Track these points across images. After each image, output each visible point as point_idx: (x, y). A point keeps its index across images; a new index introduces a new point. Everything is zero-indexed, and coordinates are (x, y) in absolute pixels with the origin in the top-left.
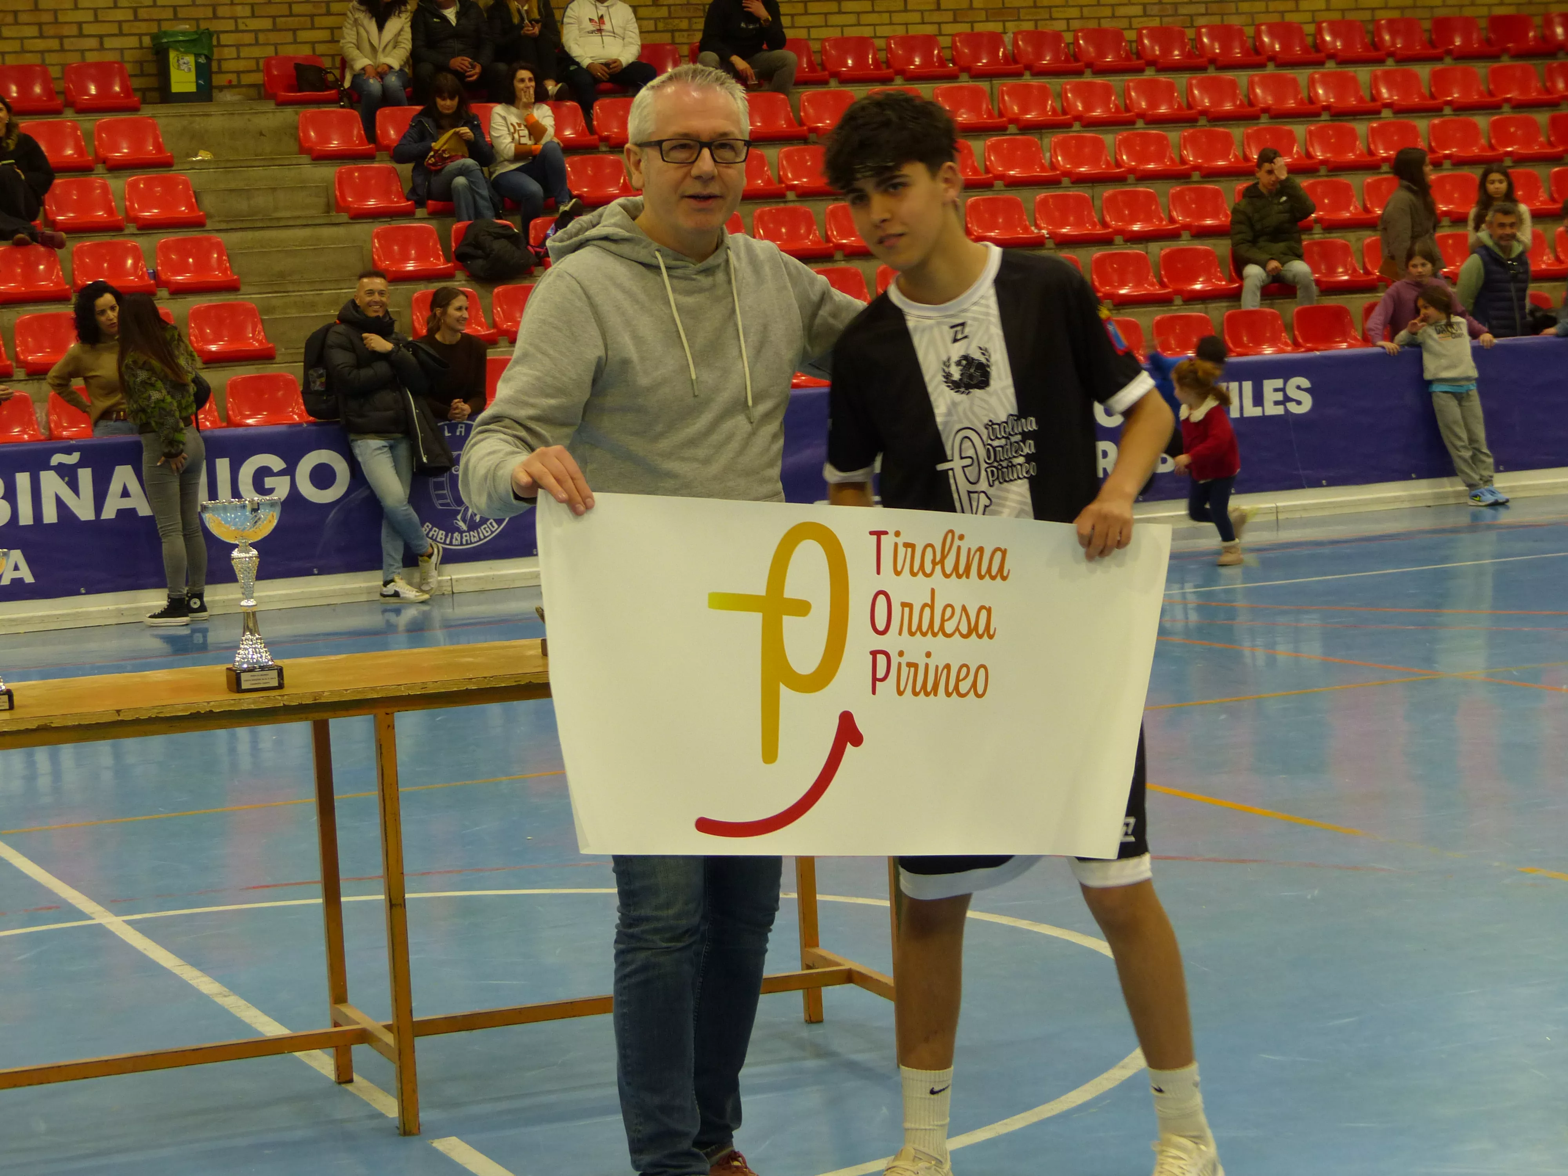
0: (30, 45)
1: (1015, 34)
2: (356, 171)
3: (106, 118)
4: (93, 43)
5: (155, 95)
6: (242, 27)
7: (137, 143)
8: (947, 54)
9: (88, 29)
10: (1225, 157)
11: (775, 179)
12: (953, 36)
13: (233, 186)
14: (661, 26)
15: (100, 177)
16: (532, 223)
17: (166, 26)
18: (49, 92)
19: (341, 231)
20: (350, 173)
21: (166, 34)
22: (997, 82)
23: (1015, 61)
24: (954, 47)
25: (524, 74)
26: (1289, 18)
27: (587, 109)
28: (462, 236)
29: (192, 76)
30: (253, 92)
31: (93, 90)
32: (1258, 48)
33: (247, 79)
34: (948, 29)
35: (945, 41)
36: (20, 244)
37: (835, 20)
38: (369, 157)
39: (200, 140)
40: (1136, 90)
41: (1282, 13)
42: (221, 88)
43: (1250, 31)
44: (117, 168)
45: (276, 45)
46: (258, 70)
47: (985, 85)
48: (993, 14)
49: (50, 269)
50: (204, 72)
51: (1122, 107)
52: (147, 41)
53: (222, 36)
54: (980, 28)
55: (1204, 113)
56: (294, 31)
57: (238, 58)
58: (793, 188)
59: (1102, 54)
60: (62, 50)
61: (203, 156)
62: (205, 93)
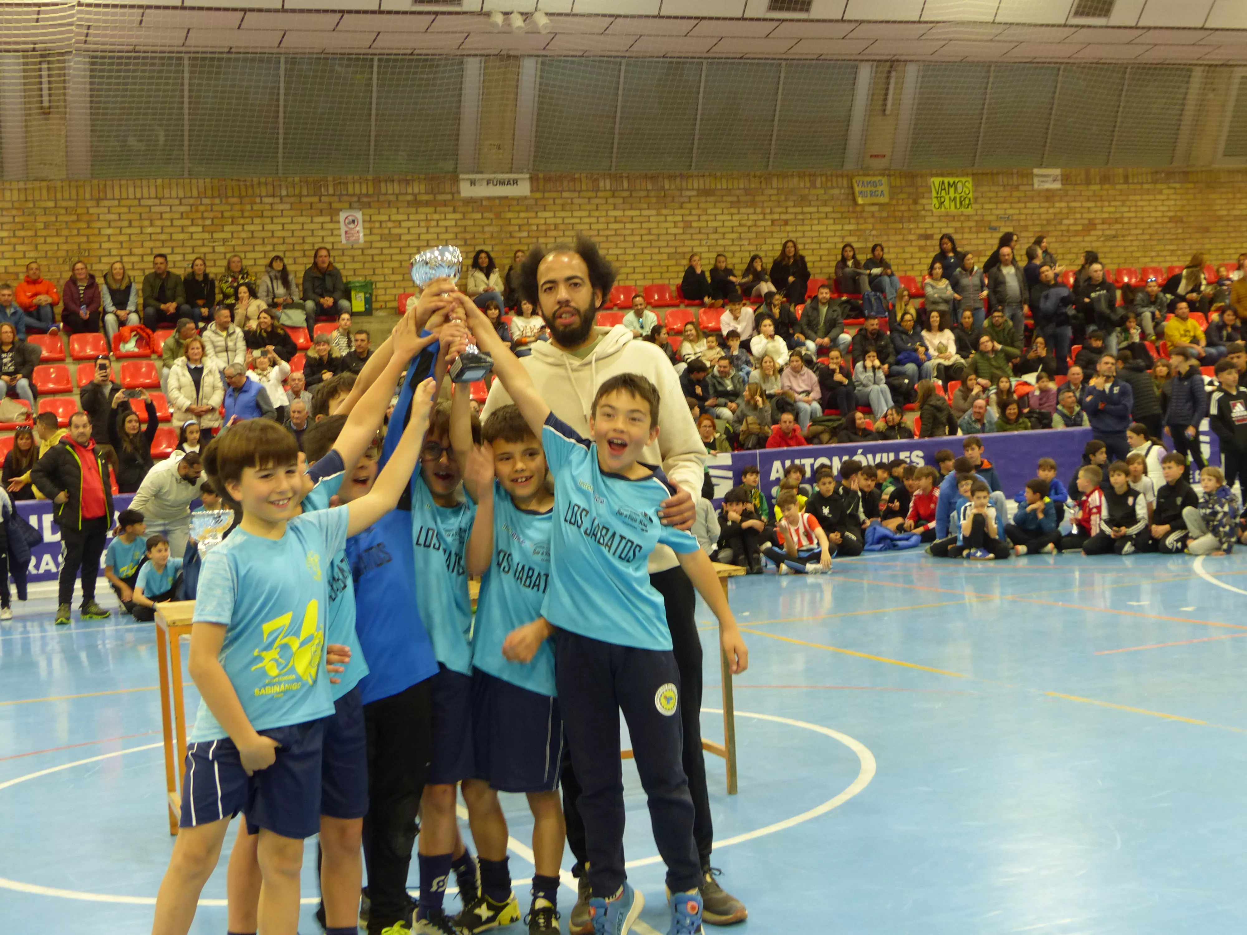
6: (386, 279)
26: (909, 273)
29: (363, 303)
30: (393, 311)
33: (389, 305)
42: (377, 309)
45: (404, 288)
46: (395, 300)
50: (368, 301)
53: (378, 284)
57: (386, 294)
62: (369, 311)
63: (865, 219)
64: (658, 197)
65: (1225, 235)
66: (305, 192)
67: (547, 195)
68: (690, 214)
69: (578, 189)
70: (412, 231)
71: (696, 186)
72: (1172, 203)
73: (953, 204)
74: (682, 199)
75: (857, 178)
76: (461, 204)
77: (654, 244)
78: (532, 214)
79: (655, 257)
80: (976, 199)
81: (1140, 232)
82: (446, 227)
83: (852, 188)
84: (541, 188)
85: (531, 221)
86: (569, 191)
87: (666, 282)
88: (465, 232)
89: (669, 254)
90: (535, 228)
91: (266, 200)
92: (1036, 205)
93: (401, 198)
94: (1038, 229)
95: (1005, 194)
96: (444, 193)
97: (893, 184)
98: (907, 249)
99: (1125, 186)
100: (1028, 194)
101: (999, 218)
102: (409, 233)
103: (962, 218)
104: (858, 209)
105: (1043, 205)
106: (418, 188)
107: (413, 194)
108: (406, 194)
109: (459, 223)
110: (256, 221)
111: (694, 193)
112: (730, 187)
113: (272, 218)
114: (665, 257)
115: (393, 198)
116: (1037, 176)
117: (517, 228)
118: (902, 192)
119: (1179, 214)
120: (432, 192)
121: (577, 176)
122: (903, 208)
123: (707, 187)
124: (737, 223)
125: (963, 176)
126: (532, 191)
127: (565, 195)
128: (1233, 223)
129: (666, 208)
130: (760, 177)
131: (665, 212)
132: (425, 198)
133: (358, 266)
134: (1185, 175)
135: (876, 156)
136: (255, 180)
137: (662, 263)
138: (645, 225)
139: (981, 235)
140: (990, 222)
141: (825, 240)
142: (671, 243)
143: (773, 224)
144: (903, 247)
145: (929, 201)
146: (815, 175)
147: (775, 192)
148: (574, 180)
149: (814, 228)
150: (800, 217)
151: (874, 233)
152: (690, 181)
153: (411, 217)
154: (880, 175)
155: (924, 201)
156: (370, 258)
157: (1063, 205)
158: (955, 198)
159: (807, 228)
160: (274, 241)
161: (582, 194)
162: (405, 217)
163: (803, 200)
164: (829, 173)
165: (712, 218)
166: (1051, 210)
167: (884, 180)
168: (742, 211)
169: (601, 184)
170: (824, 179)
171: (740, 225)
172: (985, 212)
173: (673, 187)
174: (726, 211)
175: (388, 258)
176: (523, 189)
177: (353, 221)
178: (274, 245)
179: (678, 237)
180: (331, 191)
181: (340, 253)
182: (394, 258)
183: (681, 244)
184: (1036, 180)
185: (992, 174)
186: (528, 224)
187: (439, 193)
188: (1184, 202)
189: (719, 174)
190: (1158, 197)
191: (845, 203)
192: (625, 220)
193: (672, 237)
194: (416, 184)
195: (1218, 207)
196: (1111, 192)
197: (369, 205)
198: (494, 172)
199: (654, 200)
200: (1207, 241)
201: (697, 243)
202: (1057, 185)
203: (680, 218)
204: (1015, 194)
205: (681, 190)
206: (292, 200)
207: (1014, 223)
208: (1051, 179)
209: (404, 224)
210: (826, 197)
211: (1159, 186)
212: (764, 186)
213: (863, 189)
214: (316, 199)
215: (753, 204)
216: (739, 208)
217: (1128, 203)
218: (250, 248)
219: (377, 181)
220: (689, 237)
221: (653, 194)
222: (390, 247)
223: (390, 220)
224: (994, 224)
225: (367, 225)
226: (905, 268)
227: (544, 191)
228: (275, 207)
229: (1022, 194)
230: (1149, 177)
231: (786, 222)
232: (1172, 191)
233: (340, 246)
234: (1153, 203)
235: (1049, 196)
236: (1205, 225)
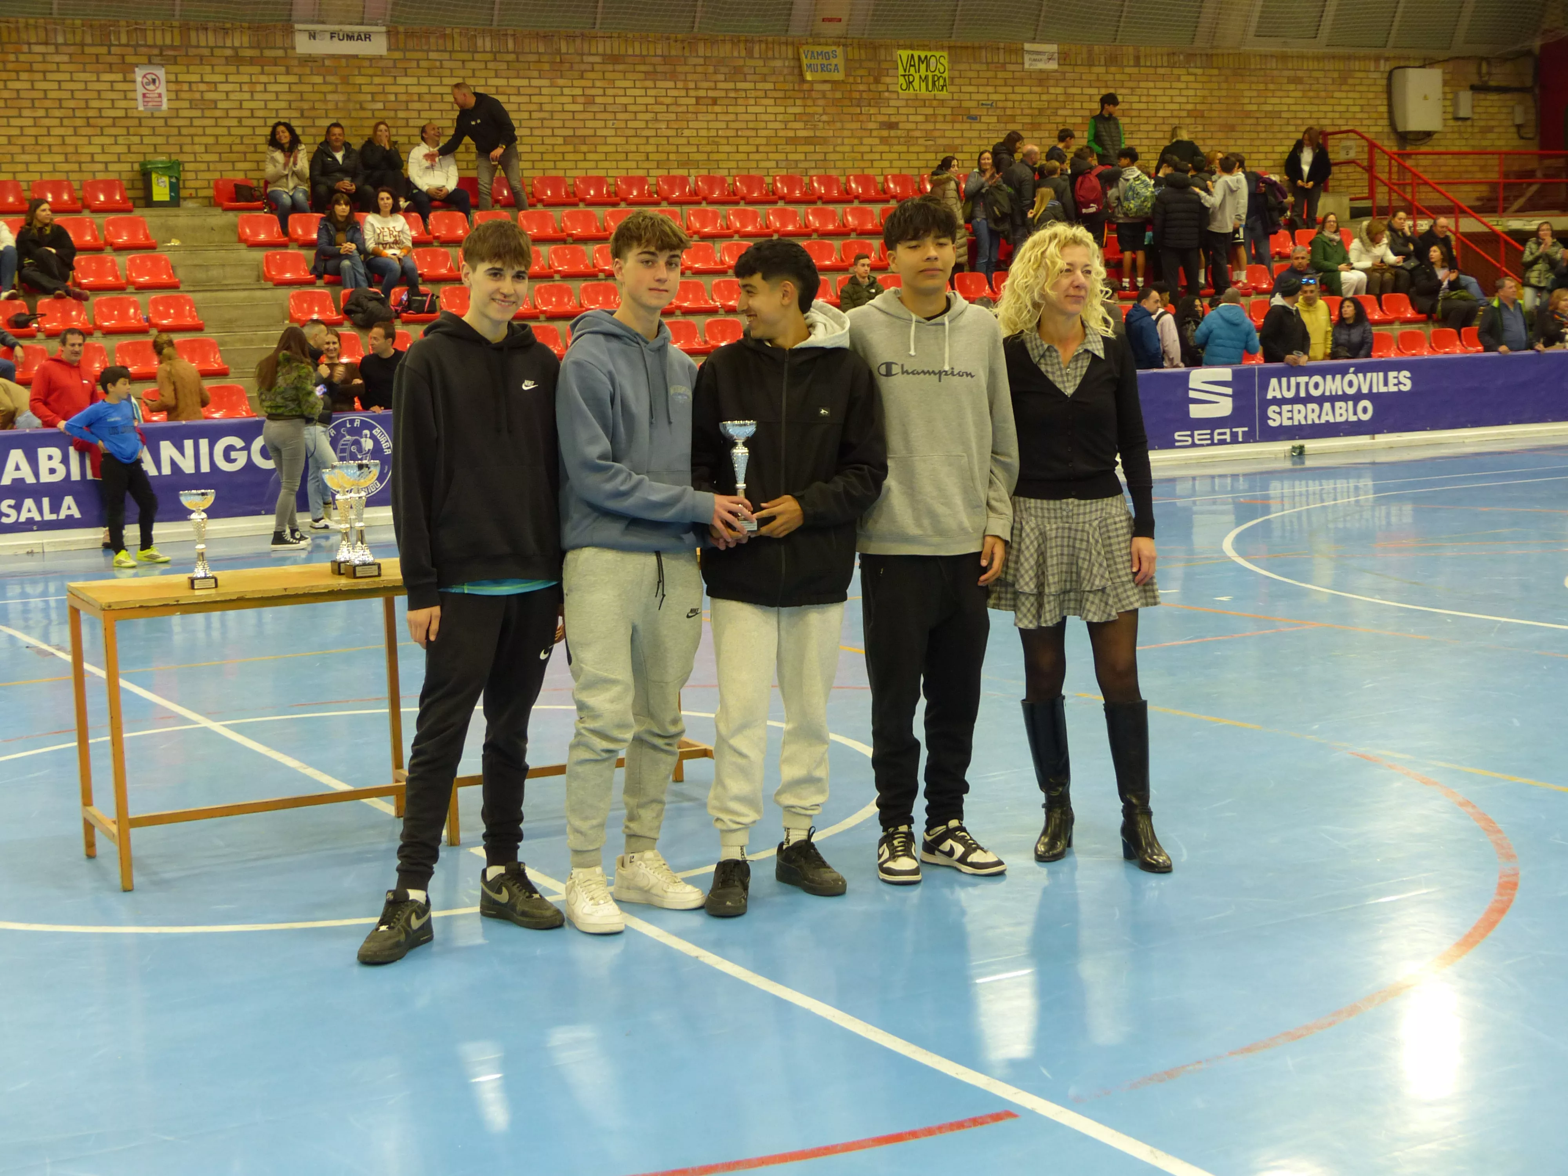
0: (60, 167)
1: (696, 177)
2: (278, 254)
3: (112, 216)
4: (101, 167)
5: (142, 202)
6: (199, 159)
7: (133, 234)
8: (654, 189)
9: (97, 158)
10: (830, 259)
11: (547, 266)
12: (657, 177)
13: (196, 262)
14: (470, 166)
15: (109, 254)
16: (393, 291)
17: (149, 158)
18: (73, 199)
19: (267, 294)
20: (274, 255)
21: (150, 162)
22: (685, 208)
23: (696, 194)
24: (658, 184)
25: (384, 195)
26: (867, 172)
27: (425, 218)
28: (348, 299)
29: (167, 190)
30: (206, 202)
31: (102, 198)
32: (848, 191)
33: (202, 193)
34: (653, 173)
35: (652, 181)
36: (59, 297)
37: (581, 165)
38: (285, 245)
39: (172, 232)
40: (773, 214)
41: (863, 168)
42: (185, 199)
43: (843, 180)
44: (119, 249)
45: (221, 171)
46: (209, 187)
47: (677, 209)
48: (681, 165)
49: (79, 315)
50: (175, 188)
52: (136, 167)
53: (186, 165)
54: (674, 172)
55: (816, 231)
56: (233, 162)
57: (197, 179)
58: (558, 272)
59: (750, 191)
60: (81, 171)
61: (175, 242)
62: (175, 202)
63: (814, 100)
64: (553, 63)
65: (1254, 135)
66: (88, 40)
67: (409, 55)
68: (593, 87)
69: (449, 48)
70: (232, 96)
71: (601, 50)
72: (1192, 92)
73: (923, 85)
74: (583, 67)
75: (805, 48)
76: (296, 62)
77: (546, 123)
78: (389, 80)
79: (547, 141)
80: (952, 79)
81: (1152, 128)
82: (277, 93)
83: (799, 59)
84: (401, 45)
85: (389, 89)
86: (437, 51)
87: (561, 173)
88: (302, 100)
89: (564, 137)
90: (392, 98)
91: (37, 49)
92: (1026, 89)
93: (217, 52)
94: (1028, 120)
95: (990, 74)
96: (274, 48)
97: (850, 57)
98: (865, 141)
99: (1136, 70)
100: (1017, 75)
101: (981, 105)
102: (227, 99)
103: (935, 103)
104: (806, 87)
105: (1034, 89)
106: (239, 40)
107: (233, 48)
108: (224, 47)
109: (294, 88)
110: (24, 76)
111: (598, 59)
112: (644, 53)
113: (44, 72)
114: (560, 140)
115: (206, 52)
116: (1029, 52)
117: (369, 97)
118: (861, 67)
119: (1199, 107)
120: (258, 47)
121: (448, 31)
122: (861, 87)
123: (616, 52)
124: (652, 100)
125: (937, 49)
126: (389, 50)
127: (432, 55)
128: (1263, 121)
129: (562, 77)
130: (683, 41)
131: (561, 82)
132: (248, 53)
133: (160, 140)
134: (1209, 59)
135: (830, 20)
136: (22, 21)
137: (557, 149)
138: (535, 99)
139: (957, 126)
140: (969, 109)
141: (763, 125)
142: (567, 124)
143: (697, 104)
144: (861, 138)
145: (894, 80)
146: (752, 41)
147: (701, 61)
148: (444, 36)
149: (750, 109)
150: (732, 94)
151: (824, 118)
152: (594, 43)
153: (231, 78)
154: (834, 44)
155: (888, 80)
156: (175, 131)
157: (1060, 90)
158: (926, 77)
159: (742, 109)
160: (48, 104)
161: (455, 56)
162: (222, 78)
163: (737, 73)
164: (770, 39)
165: (621, 92)
166: (1044, 97)
167: (839, 51)
168: (660, 84)
169: (480, 42)
170: (763, 46)
171: (656, 103)
172: (963, 96)
173: (571, 50)
174: (638, 84)
175: (200, 131)
176: (378, 46)
177: (154, 81)
178: (47, 109)
179: (577, 116)
180: (124, 40)
181: (136, 122)
182: (208, 131)
183: (581, 124)
184: (1027, 57)
185: (973, 48)
186: (384, 93)
187: (266, 48)
188: (1206, 93)
189: (630, 35)
190: (1175, 85)
191: (790, 78)
192: (508, 90)
193: (569, 116)
194: (237, 34)
195: (1246, 101)
196: (1118, 77)
197: (174, 61)
198: (341, 23)
199: (547, 67)
200: (1232, 142)
201: (601, 124)
202: (1053, 66)
203: (579, 91)
204: (1000, 75)
205: (582, 54)
206: (71, 49)
207: (999, 112)
208: (1045, 57)
209: (221, 87)
210: (765, 70)
211: (1176, 71)
212: (687, 54)
213: (813, 62)
214: (103, 50)
215: (673, 76)
216: (655, 80)
217: (1138, 91)
218: (15, 112)
219: (185, 29)
220: (590, 115)
221: (545, 58)
222: (203, 117)
223: (202, 82)
224: (973, 112)
225: (173, 87)
226: (862, 164)
227: (405, 50)
228: (49, 58)
229: (1010, 75)
230: (1165, 58)
231: (715, 101)
232: (1192, 78)
233: (136, 114)
234: (1168, 92)
235: (1042, 79)
236: (1231, 121)
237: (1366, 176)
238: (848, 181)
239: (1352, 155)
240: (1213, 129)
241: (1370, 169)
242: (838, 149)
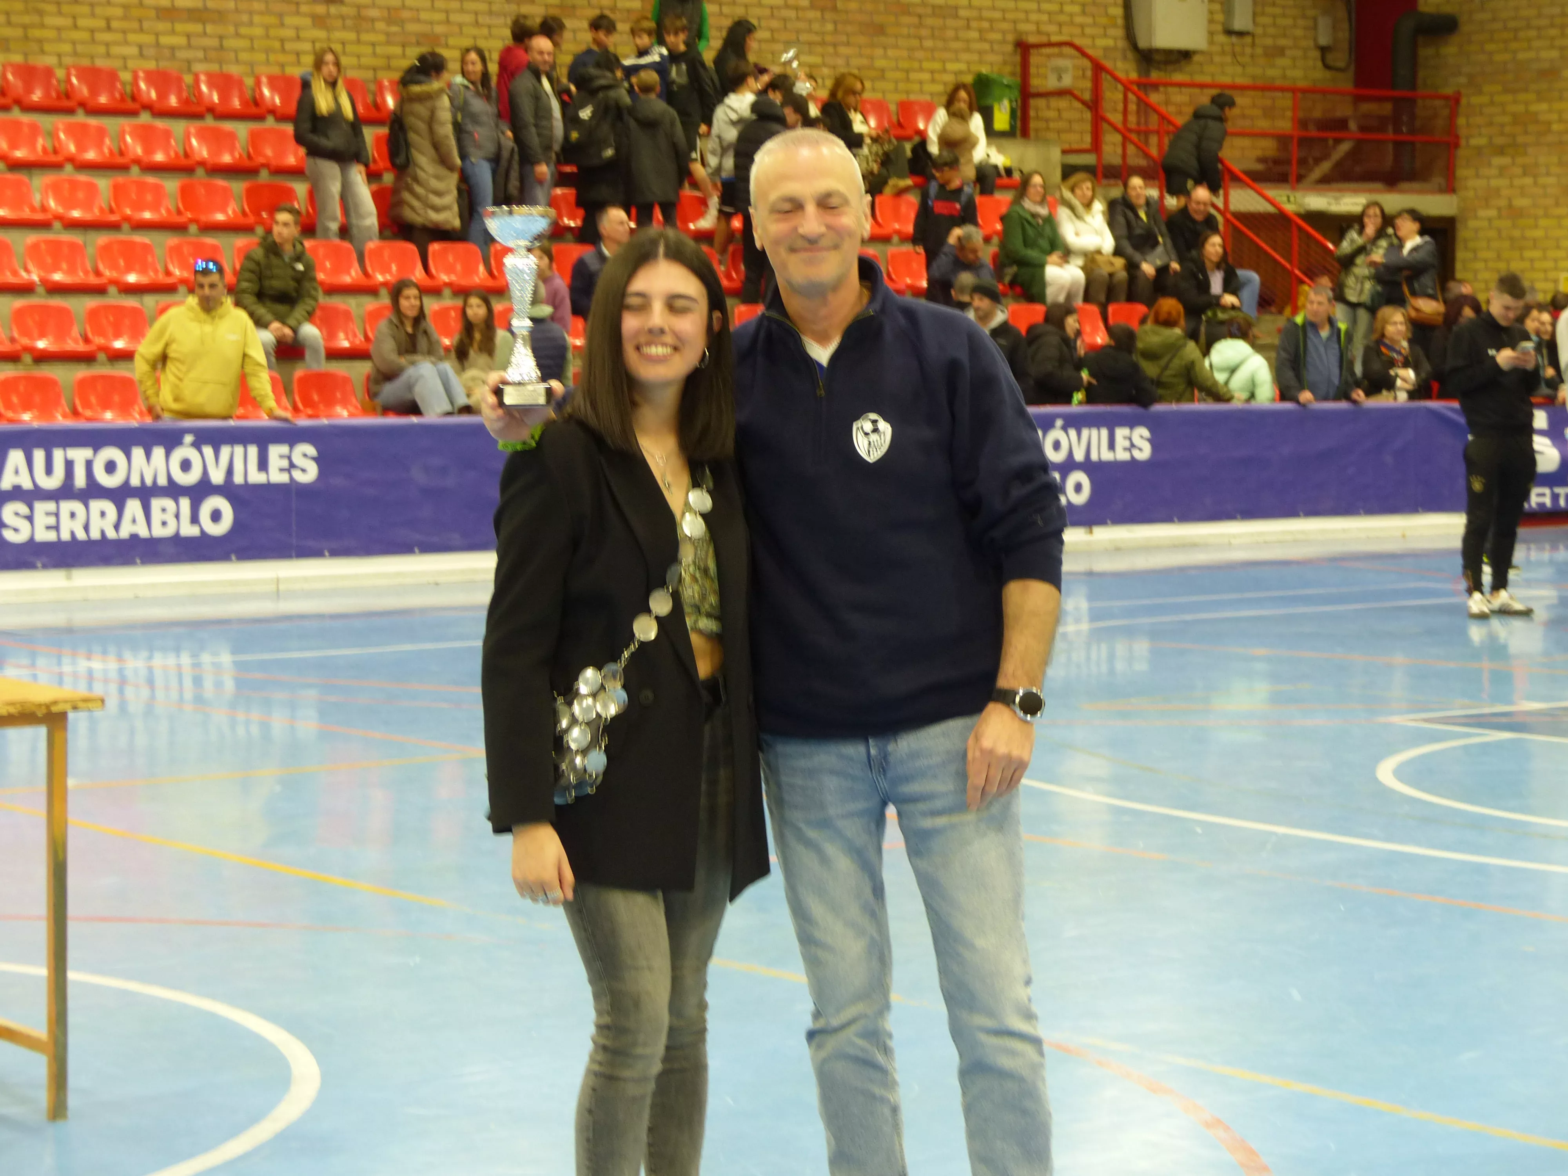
10: (224, 211)
32: (257, 101)
40: (131, 134)
41: (282, 66)
43: (249, 82)
51: (116, 150)
55: (202, 163)
59: (94, 93)
65: (915, 43)
98: (288, 20)
128: (929, 21)
200: (879, 52)
226: (282, 58)
236: (878, 19)
237: (1088, 115)
238: (258, 83)
239: (1067, 81)
240: (849, 29)
241: (1094, 105)
242: (243, 30)
